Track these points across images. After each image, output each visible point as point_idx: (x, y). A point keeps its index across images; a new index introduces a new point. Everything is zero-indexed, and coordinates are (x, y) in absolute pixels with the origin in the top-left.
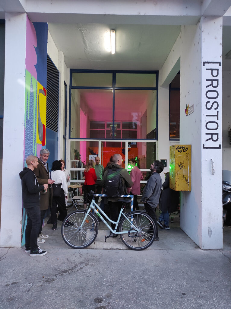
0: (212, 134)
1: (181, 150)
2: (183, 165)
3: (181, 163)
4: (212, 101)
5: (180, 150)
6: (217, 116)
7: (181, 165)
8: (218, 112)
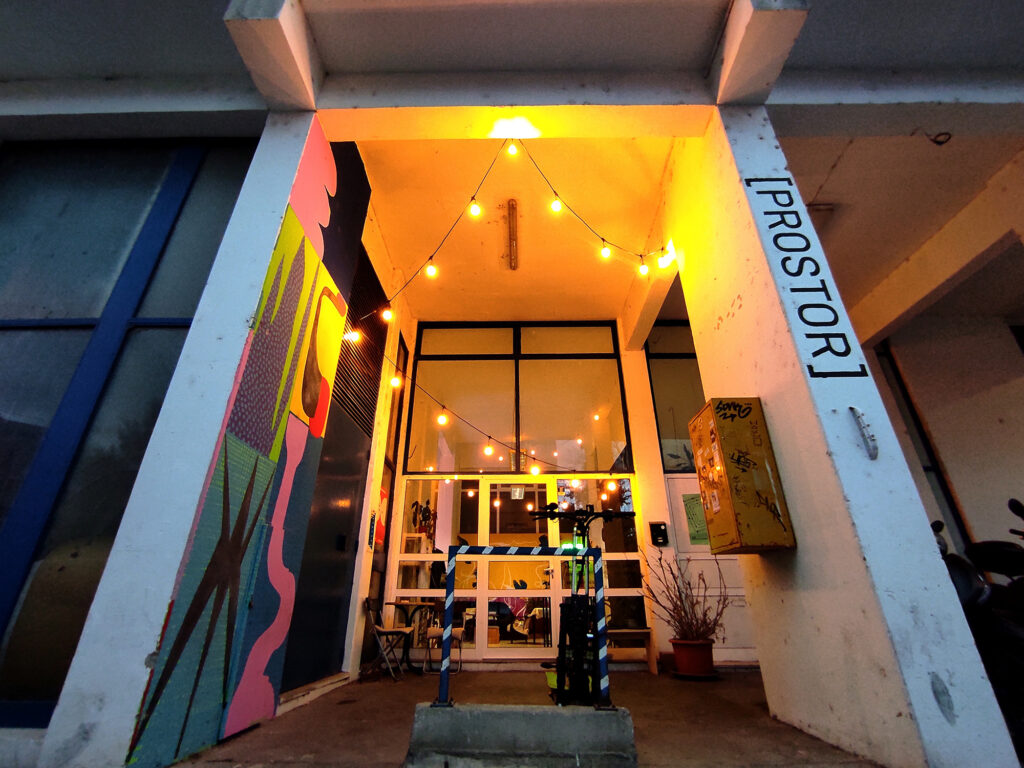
0: (827, 336)
1: (732, 411)
2: (748, 457)
3: (740, 452)
4: (797, 257)
5: (729, 413)
6: (824, 289)
7: (742, 459)
8: (823, 282)
